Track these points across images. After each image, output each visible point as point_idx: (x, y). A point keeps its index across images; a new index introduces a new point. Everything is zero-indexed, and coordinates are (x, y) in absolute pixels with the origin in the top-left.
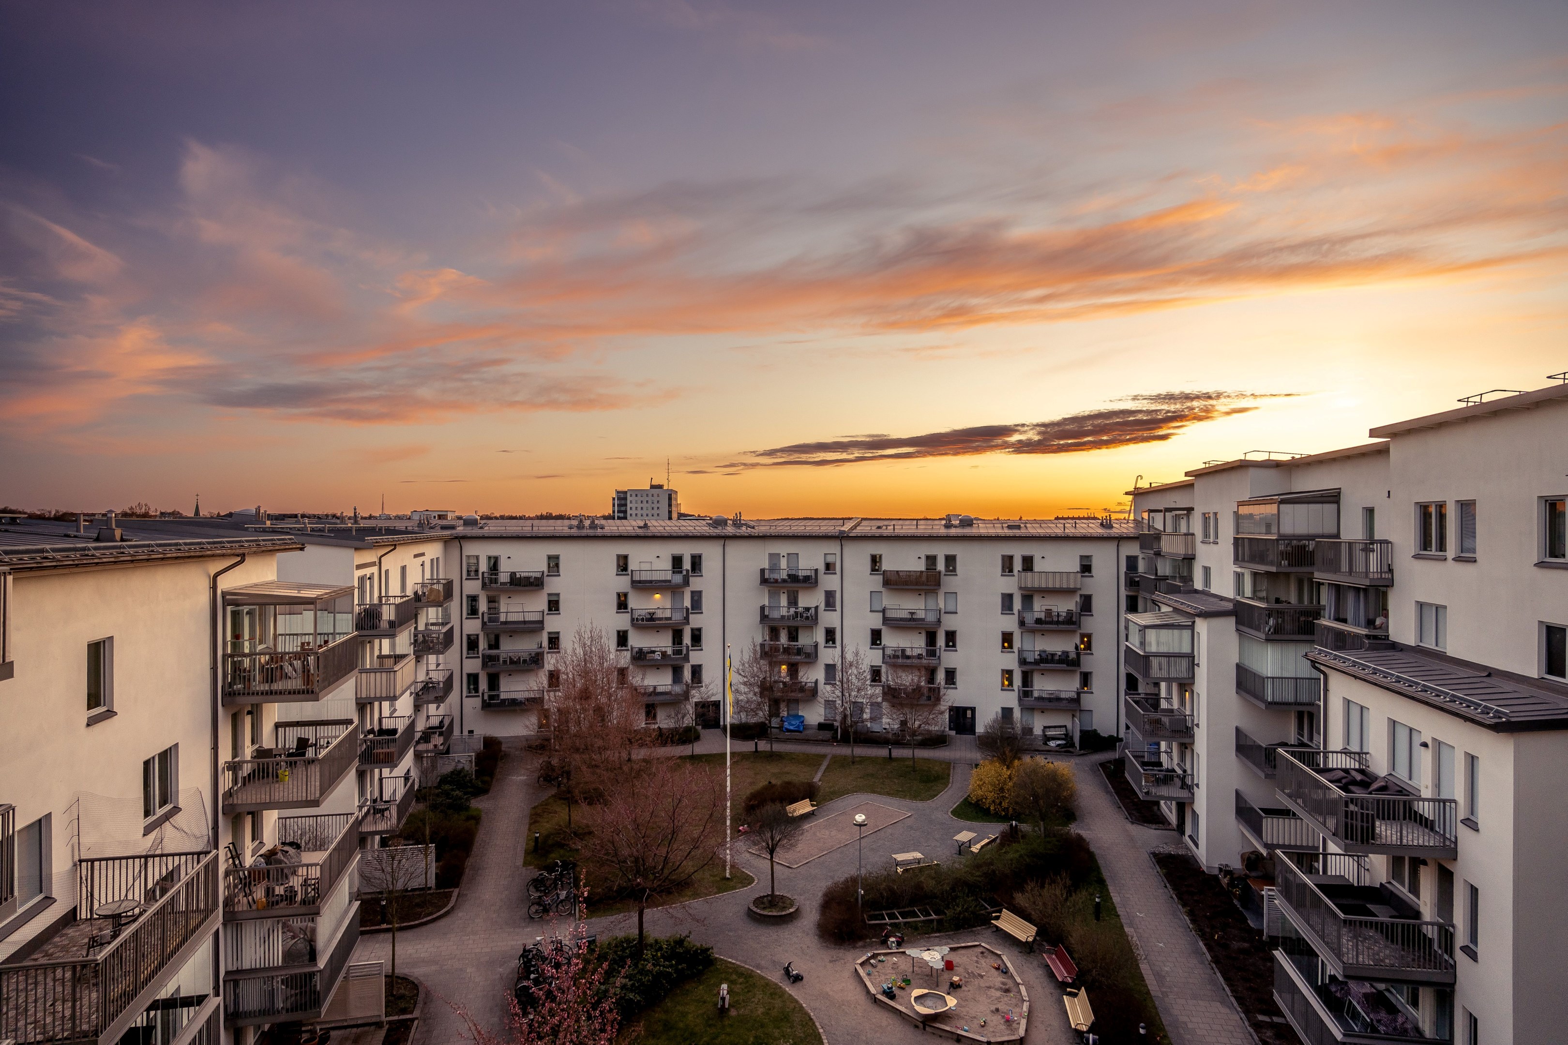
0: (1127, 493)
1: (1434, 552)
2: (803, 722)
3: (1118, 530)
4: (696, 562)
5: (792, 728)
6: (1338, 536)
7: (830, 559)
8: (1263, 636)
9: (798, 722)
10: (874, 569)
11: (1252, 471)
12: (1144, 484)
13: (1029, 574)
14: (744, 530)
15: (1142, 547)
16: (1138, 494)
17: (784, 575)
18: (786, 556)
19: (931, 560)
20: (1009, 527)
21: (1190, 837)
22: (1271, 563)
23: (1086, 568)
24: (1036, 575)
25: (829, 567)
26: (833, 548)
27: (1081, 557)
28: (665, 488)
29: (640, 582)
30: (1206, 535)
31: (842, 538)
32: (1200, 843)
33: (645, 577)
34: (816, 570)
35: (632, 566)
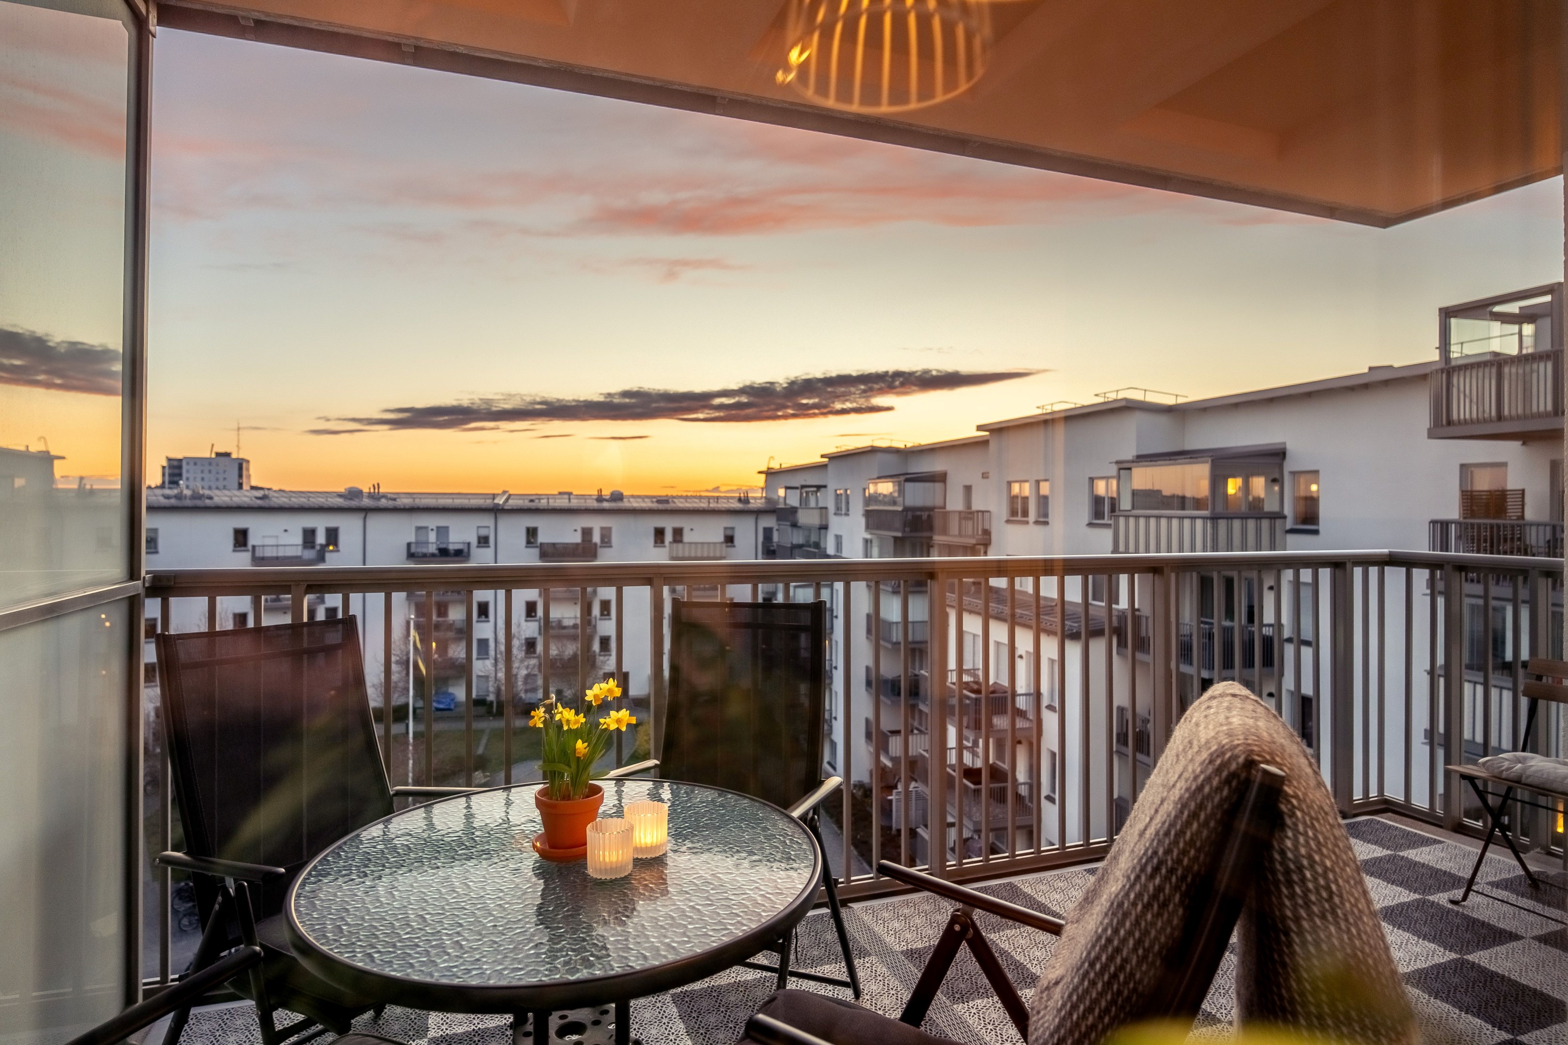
0: (760, 472)
1: (1019, 518)
2: (453, 700)
3: (754, 505)
4: (333, 535)
5: (441, 706)
6: (944, 507)
7: (483, 532)
8: (890, 589)
9: (448, 700)
10: (529, 542)
11: (880, 456)
12: (775, 465)
13: (680, 545)
14: (383, 503)
15: (778, 519)
16: (771, 474)
17: (432, 549)
18: (435, 529)
19: (587, 533)
20: (658, 502)
21: (829, 763)
22: (896, 530)
23: (729, 540)
24: (687, 546)
25: (483, 541)
26: (487, 521)
27: (726, 528)
28: (234, 456)
29: (263, 559)
30: (838, 508)
31: (496, 511)
32: (838, 769)
33: (269, 553)
34: (469, 544)
35: (252, 541)
